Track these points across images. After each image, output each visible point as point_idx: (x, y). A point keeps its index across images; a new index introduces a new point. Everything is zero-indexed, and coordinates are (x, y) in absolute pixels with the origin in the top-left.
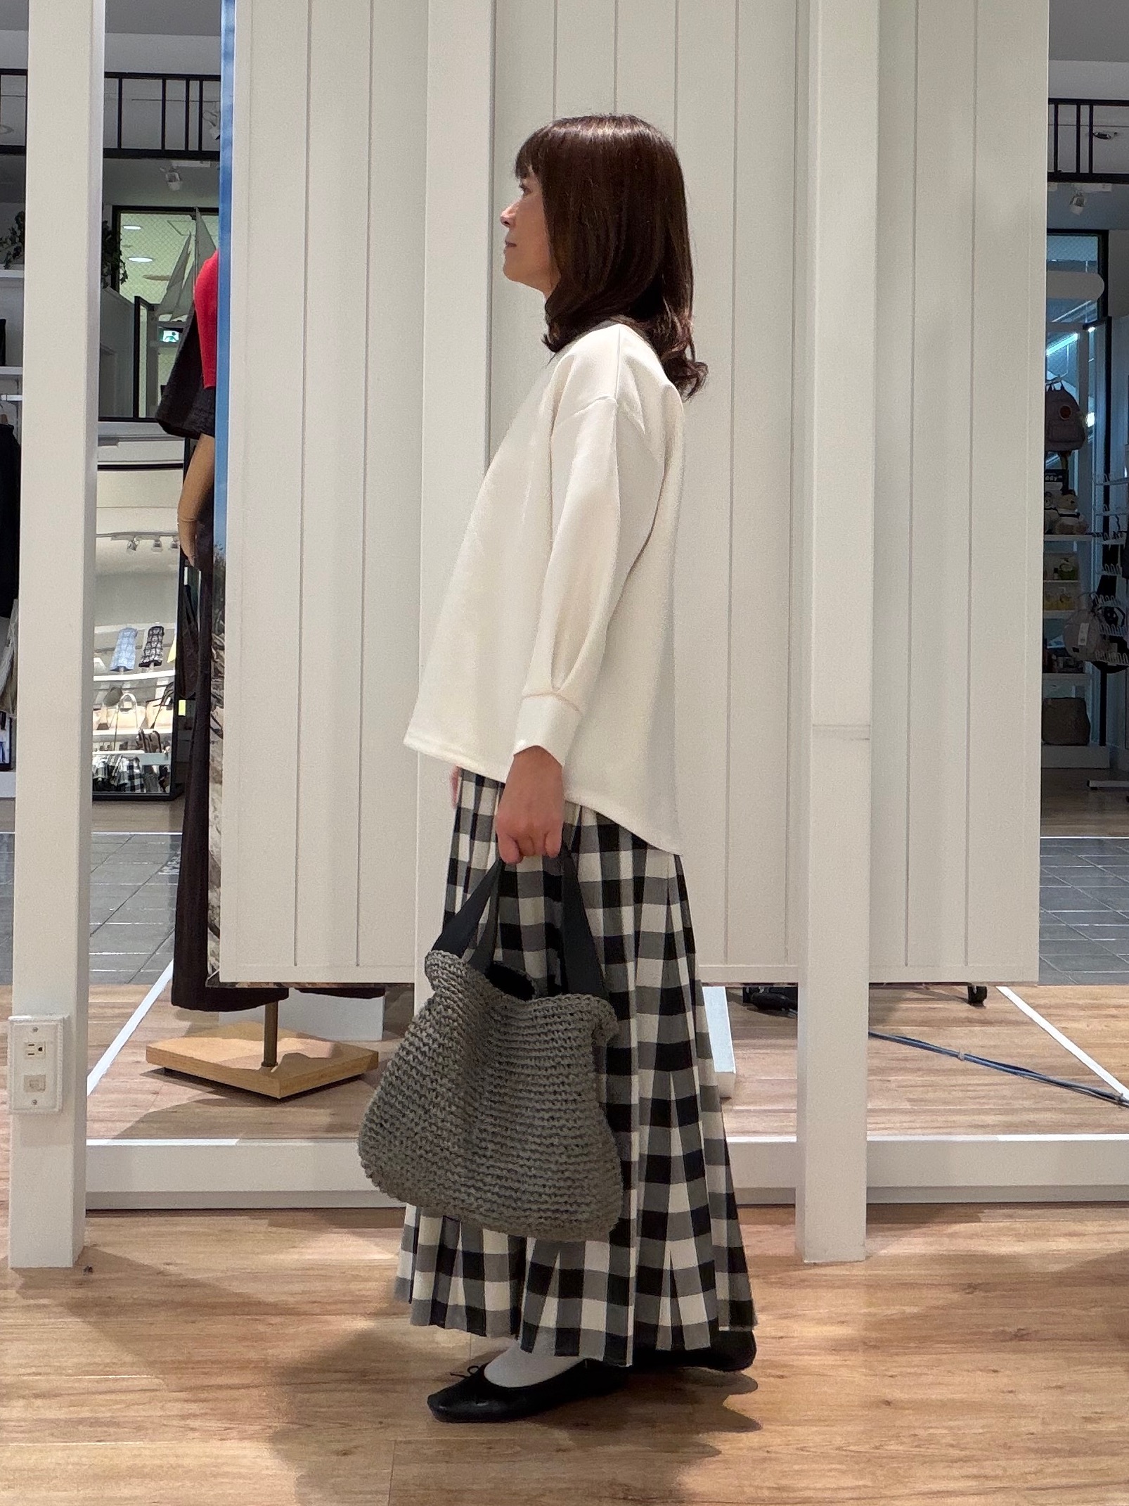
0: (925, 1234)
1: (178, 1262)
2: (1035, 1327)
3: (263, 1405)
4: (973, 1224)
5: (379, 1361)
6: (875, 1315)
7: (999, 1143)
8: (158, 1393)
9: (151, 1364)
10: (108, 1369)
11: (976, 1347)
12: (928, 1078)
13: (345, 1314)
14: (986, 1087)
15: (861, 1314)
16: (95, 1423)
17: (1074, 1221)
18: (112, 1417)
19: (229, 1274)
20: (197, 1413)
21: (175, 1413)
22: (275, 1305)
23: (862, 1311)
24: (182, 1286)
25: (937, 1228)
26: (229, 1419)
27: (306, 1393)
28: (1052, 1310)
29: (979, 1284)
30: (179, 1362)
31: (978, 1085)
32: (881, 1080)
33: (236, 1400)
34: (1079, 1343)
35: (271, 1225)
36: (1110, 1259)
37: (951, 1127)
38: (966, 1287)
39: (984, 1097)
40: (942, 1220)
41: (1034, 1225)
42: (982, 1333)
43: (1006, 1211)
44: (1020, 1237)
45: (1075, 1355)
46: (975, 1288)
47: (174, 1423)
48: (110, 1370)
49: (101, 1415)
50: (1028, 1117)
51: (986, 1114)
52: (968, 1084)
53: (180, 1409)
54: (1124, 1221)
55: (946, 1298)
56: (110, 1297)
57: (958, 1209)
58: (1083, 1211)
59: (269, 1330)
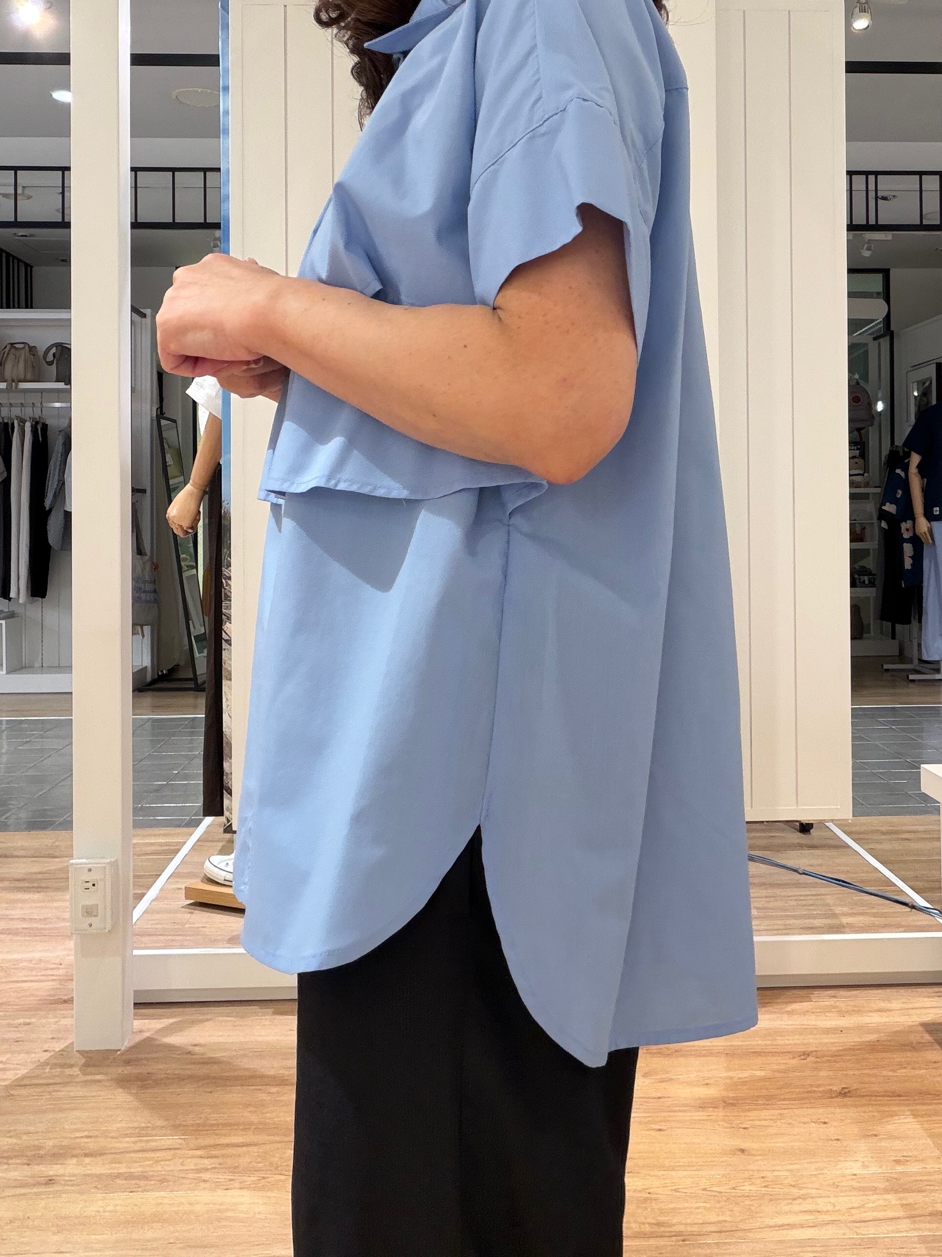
0: (771, 1013)
2: (855, 1086)
3: (259, 1160)
6: (732, 1078)
7: (827, 941)
8: (179, 1151)
9: (175, 1127)
10: (141, 1132)
11: (810, 1103)
12: (771, 890)
14: (813, 897)
15: (721, 1078)
16: (130, 1177)
17: (883, 1001)
18: (142, 1172)
19: (241, 1053)
20: (209, 1167)
21: (193, 1167)
22: (274, 1077)
23: (725, 1074)
24: (202, 1063)
25: (778, 1007)
26: (233, 1172)
28: (867, 1072)
29: (812, 1052)
30: (198, 1125)
33: (239, 1156)
34: (889, 1098)
35: (275, 1013)
36: (910, 1030)
37: (788, 930)
38: (800, 1053)
39: (814, 905)
40: (780, 1001)
41: (852, 1003)
42: (815, 1091)
43: (831, 992)
44: (842, 1013)
45: (886, 1109)
46: (809, 1055)
47: (190, 1176)
48: (144, 1132)
49: (132, 1170)
50: (845, 920)
51: (815, 918)
52: (801, 895)
53: (196, 1164)
54: (921, 999)
55: (786, 1064)
56: (149, 1073)
57: (794, 991)
58: (888, 991)
59: (269, 1098)
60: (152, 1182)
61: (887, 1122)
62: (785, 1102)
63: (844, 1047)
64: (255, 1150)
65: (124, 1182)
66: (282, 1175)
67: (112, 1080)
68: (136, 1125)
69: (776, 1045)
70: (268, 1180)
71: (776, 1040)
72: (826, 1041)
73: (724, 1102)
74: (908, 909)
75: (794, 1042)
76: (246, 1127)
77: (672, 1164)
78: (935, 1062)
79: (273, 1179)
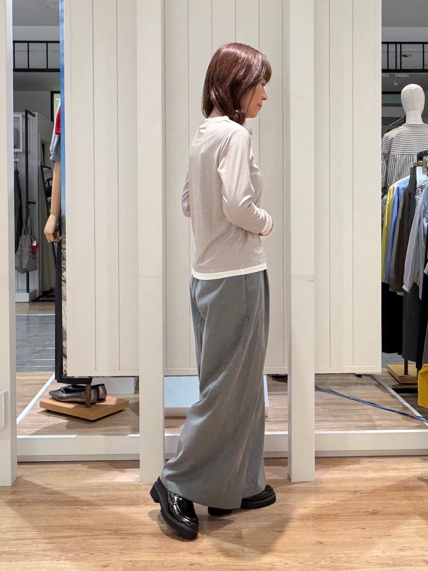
0: (338, 469)
1: (51, 483)
2: (380, 509)
3: (76, 545)
4: (357, 465)
5: (123, 526)
6: (317, 504)
7: (366, 434)
8: (36, 540)
9: (35, 527)
10: (17, 529)
11: (357, 518)
12: (340, 407)
13: (112, 505)
14: (361, 411)
15: (312, 504)
16: (9, 553)
17: (396, 464)
18: (17, 551)
19: (71, 488)
20: (50, 549)
21: (42, 549)
22: (86, 501)
23: (314, 502)
24: (51, 494)
25: (342, 467)
26: (62, 551)
27: (93, 540)
28: (386, 501)
29: (359, 491)
30: (46, 526)
31: (359, 410)
32: (322, 408)
33: (65, 543)
34: (397, 516)
35: (88, 468)
36: (410, 479)
37: (348, 428)
38: (353, 492)
39: (361, 415)
40: (344, 464)
41: (379, 465)
42: (359, 512)
43: (370, 459)
44: (375, 471)
45: (396, 521)
46: (357, 492)
47: (40, 553)
48: (19, 530)
49: (12, 550)
50: (378, 423)
51: (362, 422)
52: (355, 410)
53: (43, 547)
54: (415, 463)
55: (345, 497)
56: (23, 499)
57: (351, 459)
58: (399, 459)
59: (82, 512)
60: (21, 556)
61: (396, 528)
62: (343, 517)
63: (374, 489)
64: (74, 540)
65: (6, 556)
66: (86, 553)
67: (4, 502)
68: (15, 525)
69: (341, 487)
70: (79, 555)
71: (341, 484)
72: (367, 485)
73: (313, 517)
74: (410, 418)
75: (350, 485)
76: (71, 528)
77: (285, 549)
78: (421, 497)
79: (82, 555)
